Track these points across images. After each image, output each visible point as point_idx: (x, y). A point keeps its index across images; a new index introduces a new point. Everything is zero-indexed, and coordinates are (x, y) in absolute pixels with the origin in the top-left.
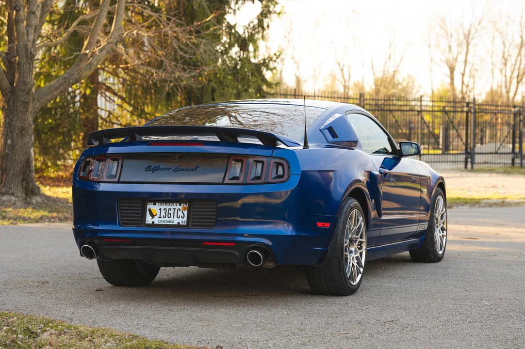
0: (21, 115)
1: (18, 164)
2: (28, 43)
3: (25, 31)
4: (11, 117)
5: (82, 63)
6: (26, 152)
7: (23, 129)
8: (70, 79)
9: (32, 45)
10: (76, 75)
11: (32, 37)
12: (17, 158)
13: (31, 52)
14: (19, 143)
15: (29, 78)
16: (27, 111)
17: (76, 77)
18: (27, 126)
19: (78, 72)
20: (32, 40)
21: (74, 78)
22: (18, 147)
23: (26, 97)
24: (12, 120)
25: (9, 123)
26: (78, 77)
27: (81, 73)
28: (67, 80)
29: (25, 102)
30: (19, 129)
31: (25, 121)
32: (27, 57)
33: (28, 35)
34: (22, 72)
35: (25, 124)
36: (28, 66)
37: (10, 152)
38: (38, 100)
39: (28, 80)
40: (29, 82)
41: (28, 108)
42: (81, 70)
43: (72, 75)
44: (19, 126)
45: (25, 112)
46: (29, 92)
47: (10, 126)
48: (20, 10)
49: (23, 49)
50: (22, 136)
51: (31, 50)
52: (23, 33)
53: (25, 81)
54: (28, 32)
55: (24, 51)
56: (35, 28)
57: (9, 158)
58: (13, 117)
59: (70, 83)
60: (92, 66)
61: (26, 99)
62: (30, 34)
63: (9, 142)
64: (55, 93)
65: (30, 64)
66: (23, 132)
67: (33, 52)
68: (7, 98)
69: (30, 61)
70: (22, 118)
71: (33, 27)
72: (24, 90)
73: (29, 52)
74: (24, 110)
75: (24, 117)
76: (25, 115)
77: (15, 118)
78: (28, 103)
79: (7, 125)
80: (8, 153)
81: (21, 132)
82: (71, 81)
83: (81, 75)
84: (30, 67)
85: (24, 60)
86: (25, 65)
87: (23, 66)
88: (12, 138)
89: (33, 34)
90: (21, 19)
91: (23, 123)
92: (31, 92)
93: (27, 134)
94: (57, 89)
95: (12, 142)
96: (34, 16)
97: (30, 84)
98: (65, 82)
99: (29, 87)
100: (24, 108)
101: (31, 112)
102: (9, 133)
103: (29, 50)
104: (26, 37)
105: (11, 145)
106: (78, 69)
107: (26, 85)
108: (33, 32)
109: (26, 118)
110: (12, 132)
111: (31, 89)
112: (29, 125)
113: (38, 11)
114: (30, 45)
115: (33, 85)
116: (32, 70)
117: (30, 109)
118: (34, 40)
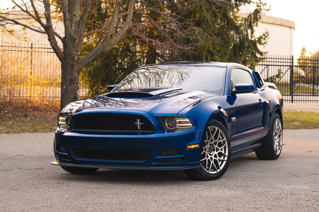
0: (70, 72)
1: (69, 100)
2: (71, 31)
3: (70, 25)
4: (65, 73)
5: (105, 43)
6: (74, 93)
7: (72, 80)
8: (98, 52)
9: (74, 32)
10: (101, 49)
11: (74, 28)
12: (68, 96)
13: (73, 37)
14: (70, 88)
15: (73, 52)
16: (73, 70)
17: (101, 50)
18: (74, 78)
19: (102, 48)
20: (74, 30)
21: (100, 51)
22: (69, 90)
23: (72, 62)
24: (66, 75)
25: (64, 76)
26: (103, 50)
27: (104, 48)
28: (96, 52)
29: (72, 65)
30: (69, 80)
31: (73, 75)
32: (71, 39)
33: (71, 27)
34: (69, 48)
35: (73, 77)
36: (72, 44)
37: (65, 93)
38: (81, 64)
39: (72, 52)
40: (73, 54)
41: (74, 68)
42: (105, 47)
43: (100, 49)
44: (70, 78)
45: (72, 70)
46: (73, 59)
47: (65, 78)
48: (65, 13)
49: (69, 35)
50: (71, 84)
51: (73, 36)
52: (68, 26)
53: (71, 53)
54: (71, 25)
55: (69, 36)
56: (76, 23)
57: (64, 96)
58: (66, 73)
59: (98, 54)
60: (111, 44)
61: (72, 63)
62: (72, 27)
63: (64, 87)
64: (90, 60)
65: (73, 43)
66: (72, 82)
67: (74, 37)
68: (63, 63)
69: (73, 42)
70: (71, 74)
71: (75, 23)
72: (71, 58)
73: (72, 37)
74: (71, 69)
75: (72, 73)
76: (72, 72)
77: (67, 74)
78: (73, 65)
79: (63, 78)
80: (64, 93)
81: (71, 81)
82: (98, 53)
83: (105, 49)
84: (73, 45)
85: (70, 42)
86: (70, 44)
87: (69, 45)
88: (66, 85)
89: (74, 26)
90: (67, 18)
91: (72, 76)
92: (75, 59)
93: (75, 83)
94: (91, 57)
95: (66, 87)
96: (75, 17)
97: (74, 55)
98: (95, 53)
99: (73, 56)
100: (71, 68)
101: (76, 70)
102: (64, 82)
103: (72, 36)
104: (70, 28)
105: (65, 89)
106: (102, 46)
107: (71, 55)
108: (74, 25)
109: (73, 74)
110: (66, 82)
111: (74, 57)
112: (75, 78)
113: (77, 13)
114: (72, 33)
115: (76, 55)
116: (75, 47)
117: (75, 69)
118: (75, 30)
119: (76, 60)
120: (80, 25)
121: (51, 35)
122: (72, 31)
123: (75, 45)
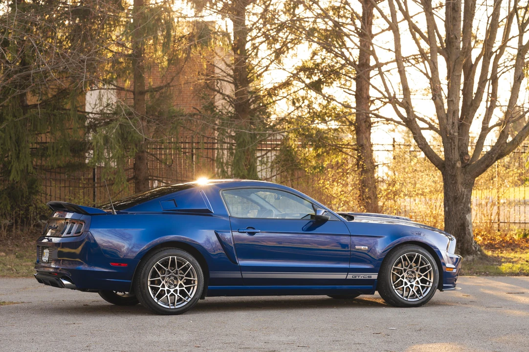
0: (452, 186)
1: (453, 228)
3: (444, 116)
4: (446, 188)
5: (501, 140)
6: (460, 218)
7: (456, 198)
8: (492, 154)
9: (451, 127)
10: (497, 150)
11: (451, 120)
12: (452, 222)
13: (450, 134)
15: (452, 156)
16: (456, 183)
18: (459, 195)
19: (499, 148)
20: (451, 123)
21: (496, 153)
22: (453, 213)
23: (452, 171)
24: (447, 191)
26: (500, 151)
27: (502, 148)
28: (490, 155)
30: (452, 198)
31: (457, 191)
32: (447, 137)
33: (447, 119)
34: (446, 150)
35: (458, 193)
36: (449, 145)
37: (447, 218)
38: (469, 173)
40: (452, 159)
41: (456, 180)
42: (502, 146)
43: (495, 150)
44: (453, 195)
45: (454, 184)
46: (453, 167)
47: (446, 196)
49: (444, 131)
50: (456, 204)
51: (450, 131)
52: (442, 118)
53: (448, 158)
54: (447, 116)
55: (445, 133)
56: (454, 112)
57: (447, 222)
60: (515, 142)
61: (453, 173)
62: (449, 118)
63: (447, 209)
65: (451, 143)
66: (457, 201)
67: (452, 133)
69: (451, 141)
70: (453, 189)
71: (452, 113)
72: (450, 165)
74: (453, 182)
75: (455, 188)
76: (455, 186)
77: (449, 189)
78: (455, 176)
81: (455, 201)
82: (493, 156)
83: (504, 150)
84: (451, 146)
85: (446, 140)
86: (447, 145)
88: (449, 206)
89: (452, 118)
91: (455, 193)
93: (461, 202)
96: (452, 103)
97: (454, 160)
98: (489, 157)
99: (453, 162)
100: (453, 180)
101: (462, 183)
103: (448, 132)
104: (445, 121)
105: (448, 211)
106: (498, 145)
107: (450, 161)
108: (451, 116)
109: (457, 188)
110: (448, 201)
111: (455, 164)
112: (462, 194)
113: (455, 98)
114: (449, 128)
115: (458, 160)
116: (454, 148)
117: (459, 181)
118: (453, 123)
119: (457, 167)
120: (470, 115)
121: (416, 132)
122: (448, 125)
123: (455, 146)
